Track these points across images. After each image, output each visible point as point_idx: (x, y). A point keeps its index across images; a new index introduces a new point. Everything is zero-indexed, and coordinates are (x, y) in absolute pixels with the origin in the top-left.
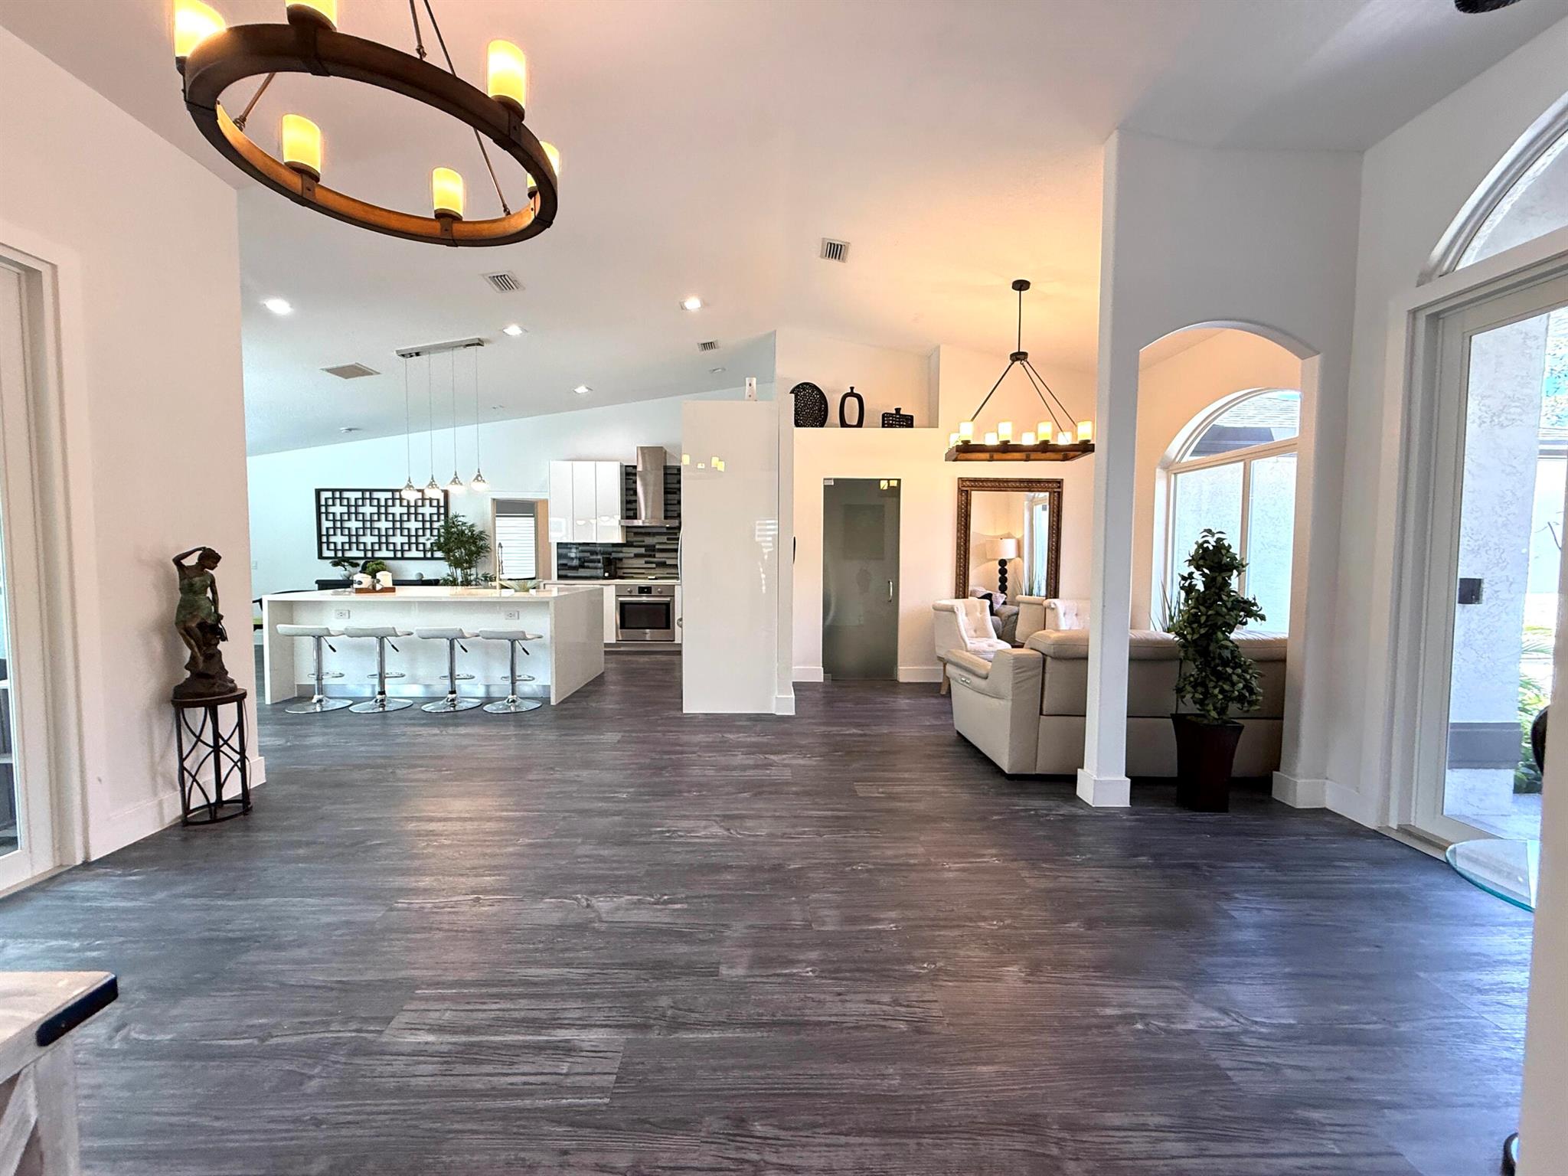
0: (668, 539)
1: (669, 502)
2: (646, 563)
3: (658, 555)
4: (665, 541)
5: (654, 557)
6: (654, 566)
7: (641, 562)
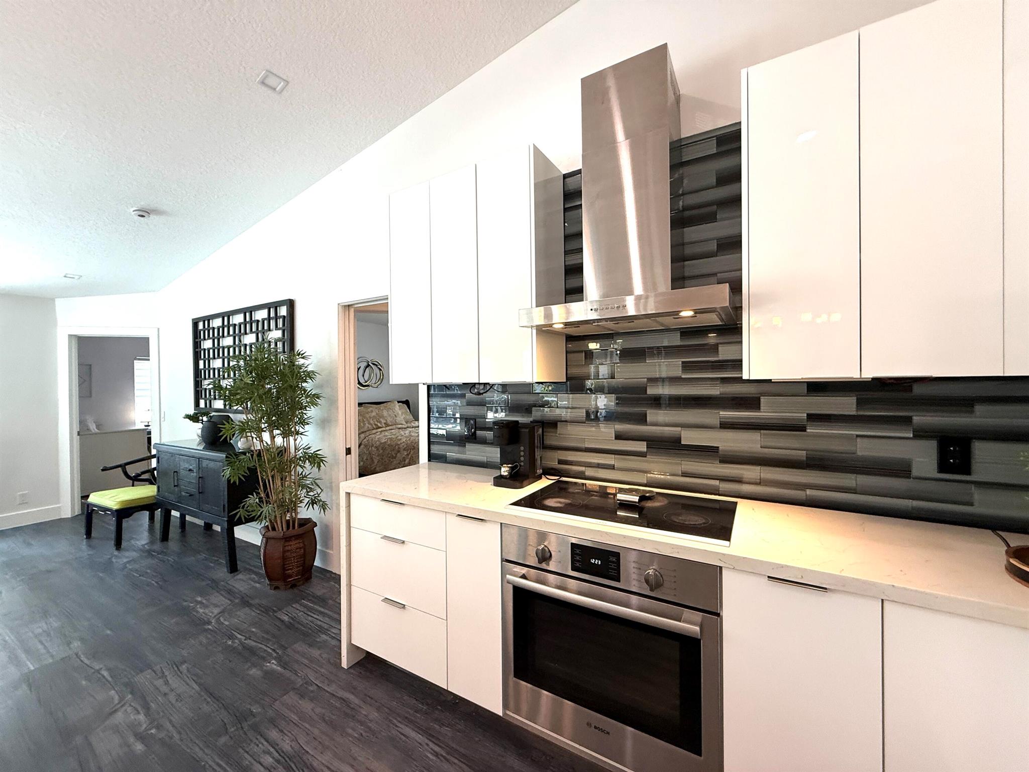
0: (686, 367)
1: (688, 251)
2: (619, 437)
3: (653, 415)
4: (678, 372)
5: (642, 419)
6: (642, 447)
7: (604, 435)
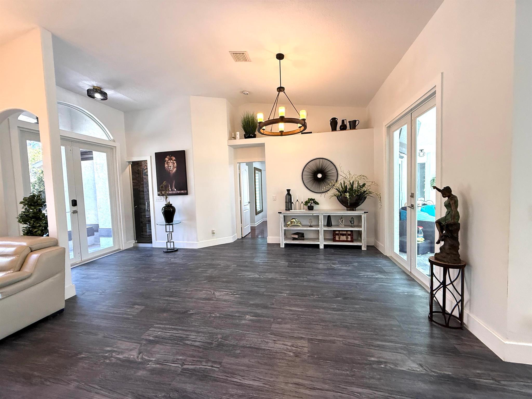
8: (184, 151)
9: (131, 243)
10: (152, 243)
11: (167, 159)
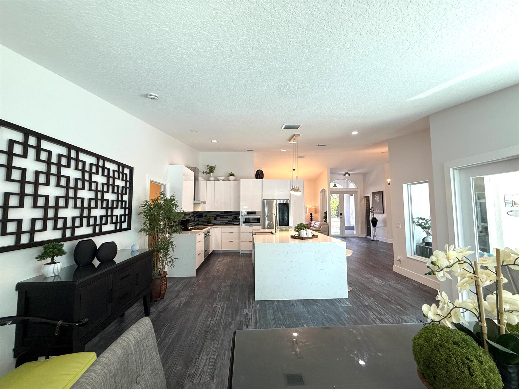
8: (382, 192)
9: (364, 235)
10: (371, 236)
11: (376, 195)
